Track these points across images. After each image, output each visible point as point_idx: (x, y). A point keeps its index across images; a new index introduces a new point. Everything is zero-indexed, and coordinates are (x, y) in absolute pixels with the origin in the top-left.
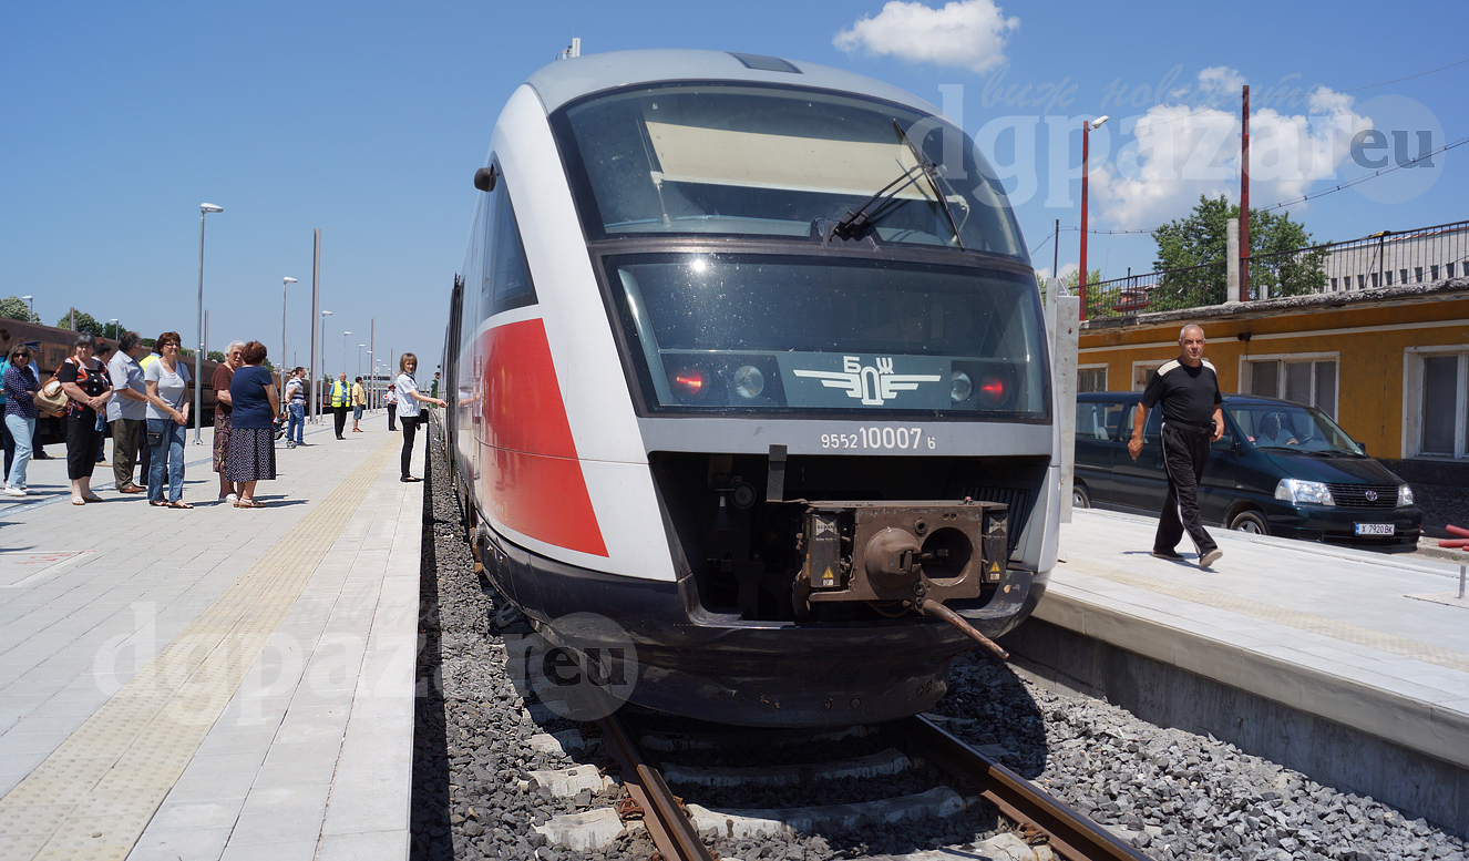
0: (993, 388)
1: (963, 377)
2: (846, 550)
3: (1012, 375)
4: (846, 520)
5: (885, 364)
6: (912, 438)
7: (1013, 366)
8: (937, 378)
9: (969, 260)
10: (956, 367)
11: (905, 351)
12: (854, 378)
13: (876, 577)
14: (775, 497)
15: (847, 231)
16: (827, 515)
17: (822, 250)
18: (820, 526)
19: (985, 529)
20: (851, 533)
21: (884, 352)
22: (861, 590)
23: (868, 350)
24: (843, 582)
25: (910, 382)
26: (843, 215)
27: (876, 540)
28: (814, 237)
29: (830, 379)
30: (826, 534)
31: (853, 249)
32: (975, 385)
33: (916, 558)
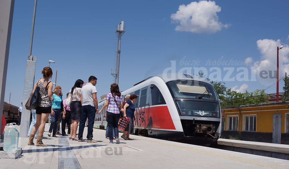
0: (214, 115)
1: (211, 113)
2: (200, 128)
3: (216, 113)
4: (200, 126)
5: (203, 112)
6: (206, 119)
7: (216, 112)
8: (208, 113)
9: (212, 101)
10: (210, 112)
11: (205, 110)
12: (200, 113)
13: (203, 131)
14: (194, 123)
15: (200, 98)
16: (198, 125)
17: (197, 100)
18: (198, 126)
19: (213, 127)
20: (201, 127)
21: (203, 110)
22: (201, 132)
23: (202, 110)
24: (200, 131)
25: (206, 113)
26: (199, 96)
27: (203, 127)
28: (196, 98)
29: (198, 113)
30: (198, 127)
31: (200, 100)
32: (212, 114)
33: (206, 129)
